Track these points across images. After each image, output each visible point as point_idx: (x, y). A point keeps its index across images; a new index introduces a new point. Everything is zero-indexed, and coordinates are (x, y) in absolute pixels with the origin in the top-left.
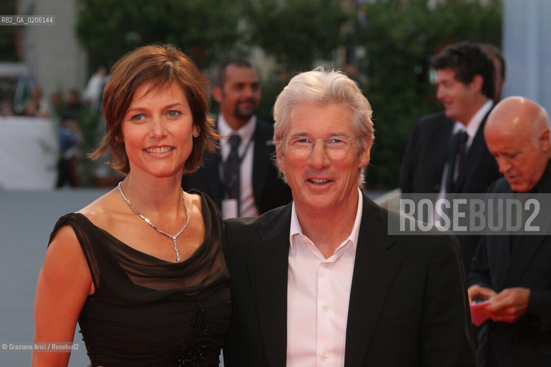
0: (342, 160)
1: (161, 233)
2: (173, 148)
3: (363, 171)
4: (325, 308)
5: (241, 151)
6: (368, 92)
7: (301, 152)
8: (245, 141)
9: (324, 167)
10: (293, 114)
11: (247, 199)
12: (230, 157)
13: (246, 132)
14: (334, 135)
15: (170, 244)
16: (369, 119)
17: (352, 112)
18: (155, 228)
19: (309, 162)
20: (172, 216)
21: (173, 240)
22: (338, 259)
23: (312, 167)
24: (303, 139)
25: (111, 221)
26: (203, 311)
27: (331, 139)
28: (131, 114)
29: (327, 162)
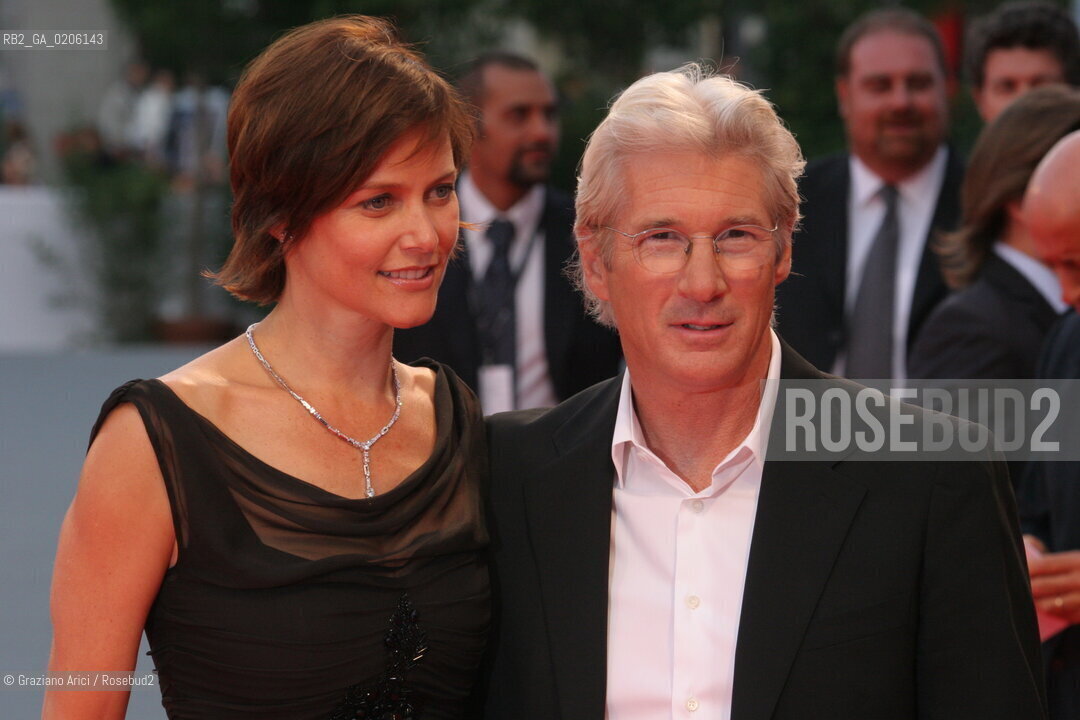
1: (336, 434)
5: (516, 255)
8: (525, 234)
9: (715, 298)
11: (531, 364)
12: (491, 271)
13: (525, 214)
14: (734, 222)
15: (354, 460)
18: (323, 423)
19: (683, 285)
21: (362, 451)
23: (686, 296)
25: (225, 402)
26: (414, 613)
27: (731, 230)
29: (721, 285)
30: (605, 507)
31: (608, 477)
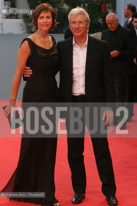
0: (82, 27)
2: (48, 25)
3: (88, 29)
4: (81, 58)
6: (88, 12)
7: (74, 25)
9: (78, 28)
10: (72, 17)
14: (80, 21)
16: (89, 18)
17: (84, 16)
18: (44, 42)
20: (47, 39)
22: (83, 48)
23: (76, 28)
24: (74, 22)
25: (35, 40)
27: (80, 22)
28: (40, 17)
29: (79, 27)
30: (72, 50)
31: (72, 47)
